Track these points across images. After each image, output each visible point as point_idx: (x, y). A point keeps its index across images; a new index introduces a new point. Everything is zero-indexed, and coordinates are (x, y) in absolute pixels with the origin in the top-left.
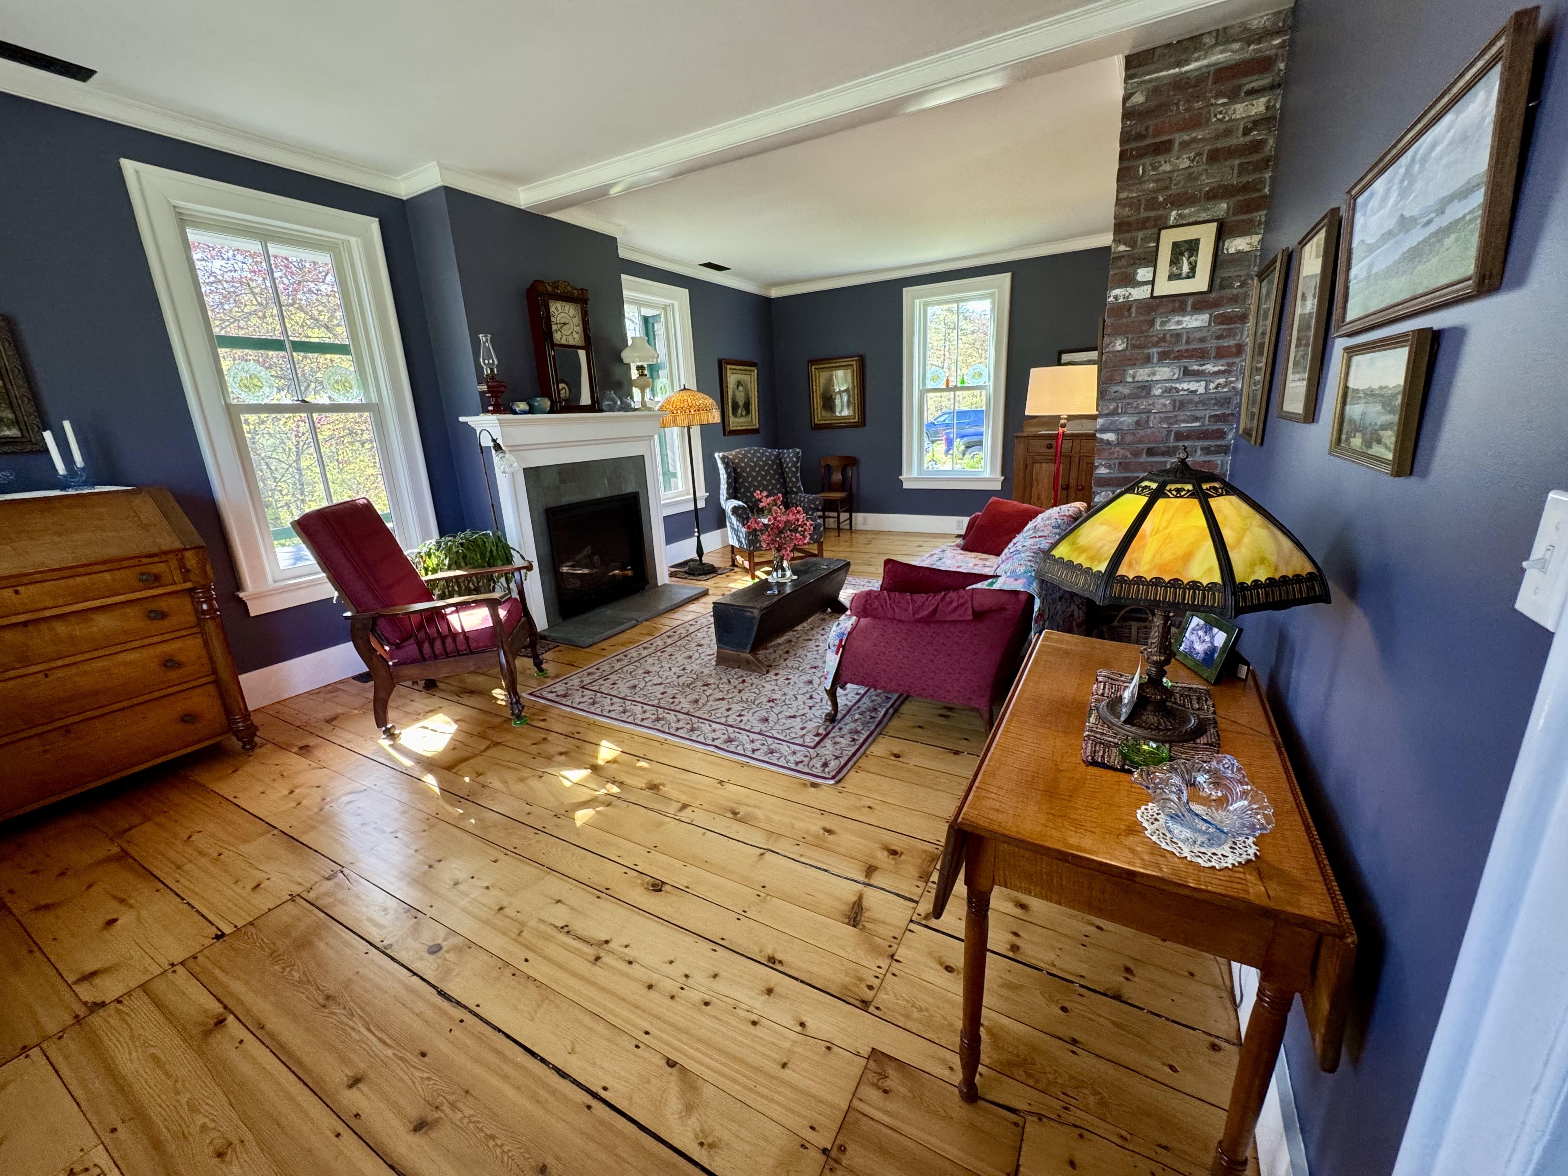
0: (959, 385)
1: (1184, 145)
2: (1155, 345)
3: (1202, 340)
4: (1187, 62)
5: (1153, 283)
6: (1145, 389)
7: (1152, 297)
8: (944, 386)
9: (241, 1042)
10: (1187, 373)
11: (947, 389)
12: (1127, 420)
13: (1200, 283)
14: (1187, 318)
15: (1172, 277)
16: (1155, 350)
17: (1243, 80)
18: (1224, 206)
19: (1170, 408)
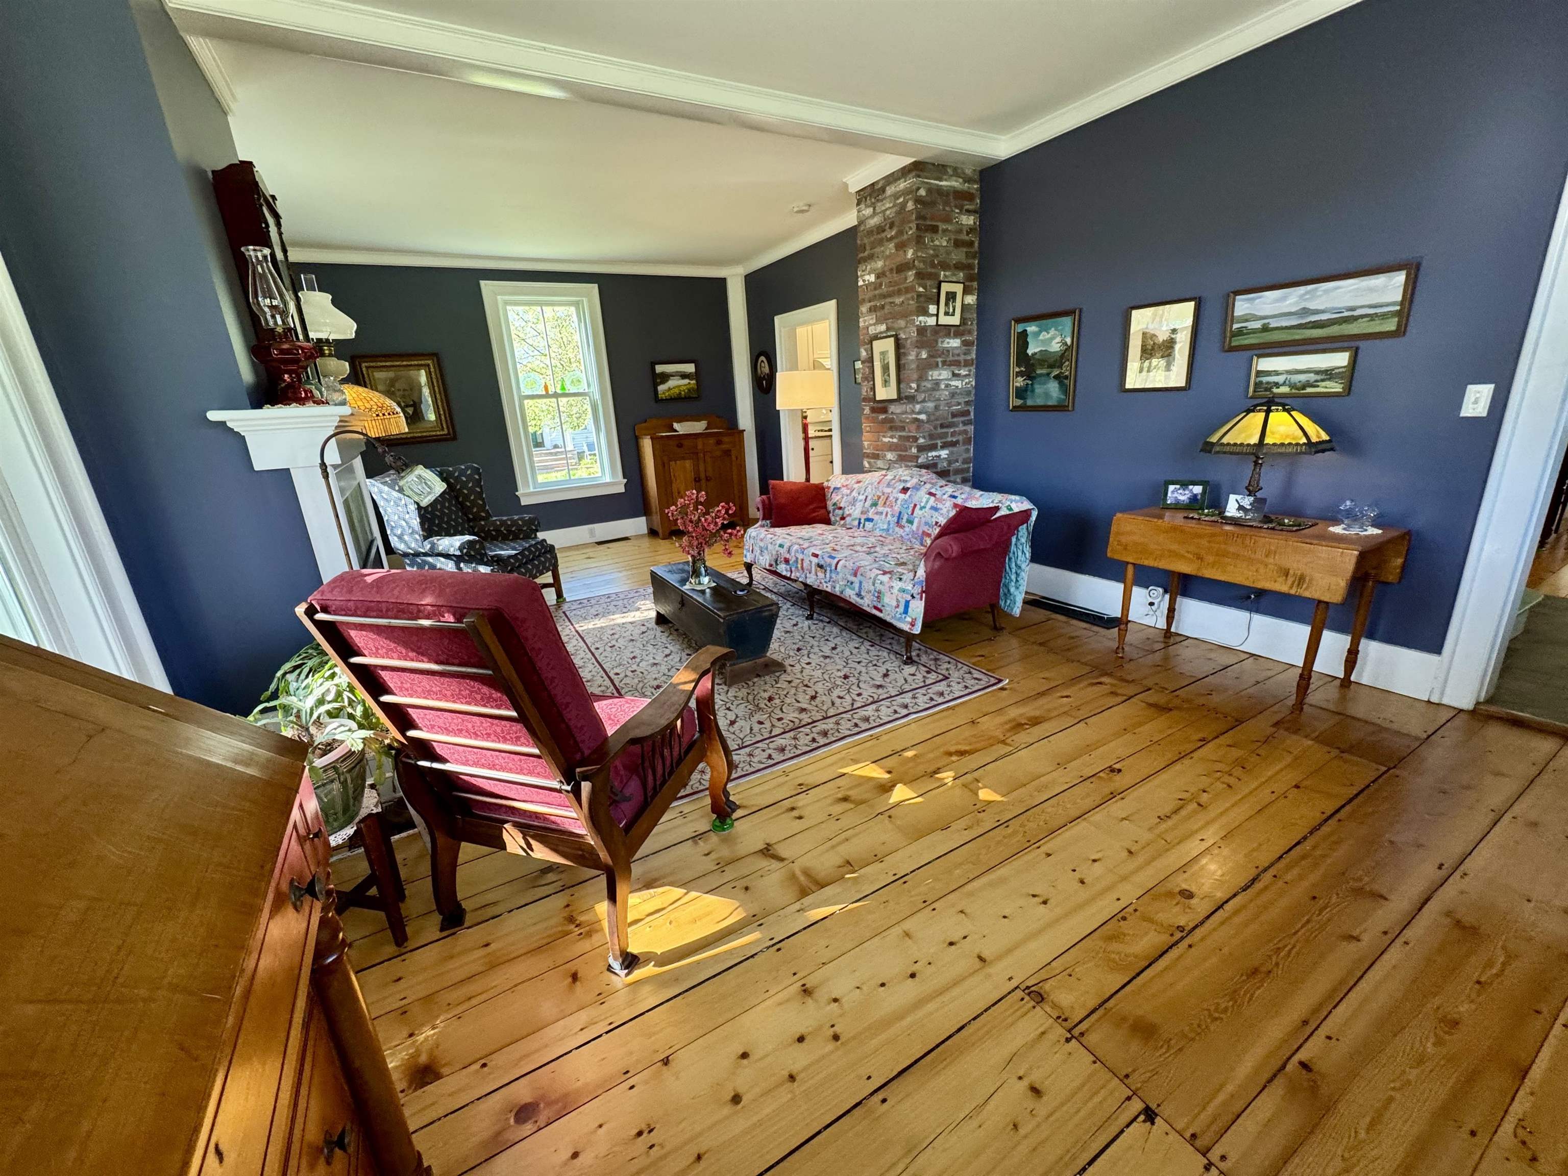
0: (559, 391)
1: (945, 231)
2: (940, 356)
3: (958, 355)
4: (940, 179)
5: (937, 315)
6: (937, 383)
7: (937, 325)
8: (544, 393)
9: (1329, 1038)
10: (954, 375)
11: (547, 396)
12: (930, 405)
13: (955, 320)
14: (952, 341)
15: (947, 314)
16: (939, 360)
17: (966, 202)
18: (961, 274)
19: (948, 397)
